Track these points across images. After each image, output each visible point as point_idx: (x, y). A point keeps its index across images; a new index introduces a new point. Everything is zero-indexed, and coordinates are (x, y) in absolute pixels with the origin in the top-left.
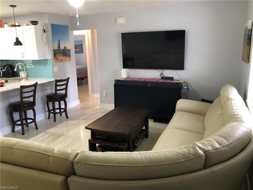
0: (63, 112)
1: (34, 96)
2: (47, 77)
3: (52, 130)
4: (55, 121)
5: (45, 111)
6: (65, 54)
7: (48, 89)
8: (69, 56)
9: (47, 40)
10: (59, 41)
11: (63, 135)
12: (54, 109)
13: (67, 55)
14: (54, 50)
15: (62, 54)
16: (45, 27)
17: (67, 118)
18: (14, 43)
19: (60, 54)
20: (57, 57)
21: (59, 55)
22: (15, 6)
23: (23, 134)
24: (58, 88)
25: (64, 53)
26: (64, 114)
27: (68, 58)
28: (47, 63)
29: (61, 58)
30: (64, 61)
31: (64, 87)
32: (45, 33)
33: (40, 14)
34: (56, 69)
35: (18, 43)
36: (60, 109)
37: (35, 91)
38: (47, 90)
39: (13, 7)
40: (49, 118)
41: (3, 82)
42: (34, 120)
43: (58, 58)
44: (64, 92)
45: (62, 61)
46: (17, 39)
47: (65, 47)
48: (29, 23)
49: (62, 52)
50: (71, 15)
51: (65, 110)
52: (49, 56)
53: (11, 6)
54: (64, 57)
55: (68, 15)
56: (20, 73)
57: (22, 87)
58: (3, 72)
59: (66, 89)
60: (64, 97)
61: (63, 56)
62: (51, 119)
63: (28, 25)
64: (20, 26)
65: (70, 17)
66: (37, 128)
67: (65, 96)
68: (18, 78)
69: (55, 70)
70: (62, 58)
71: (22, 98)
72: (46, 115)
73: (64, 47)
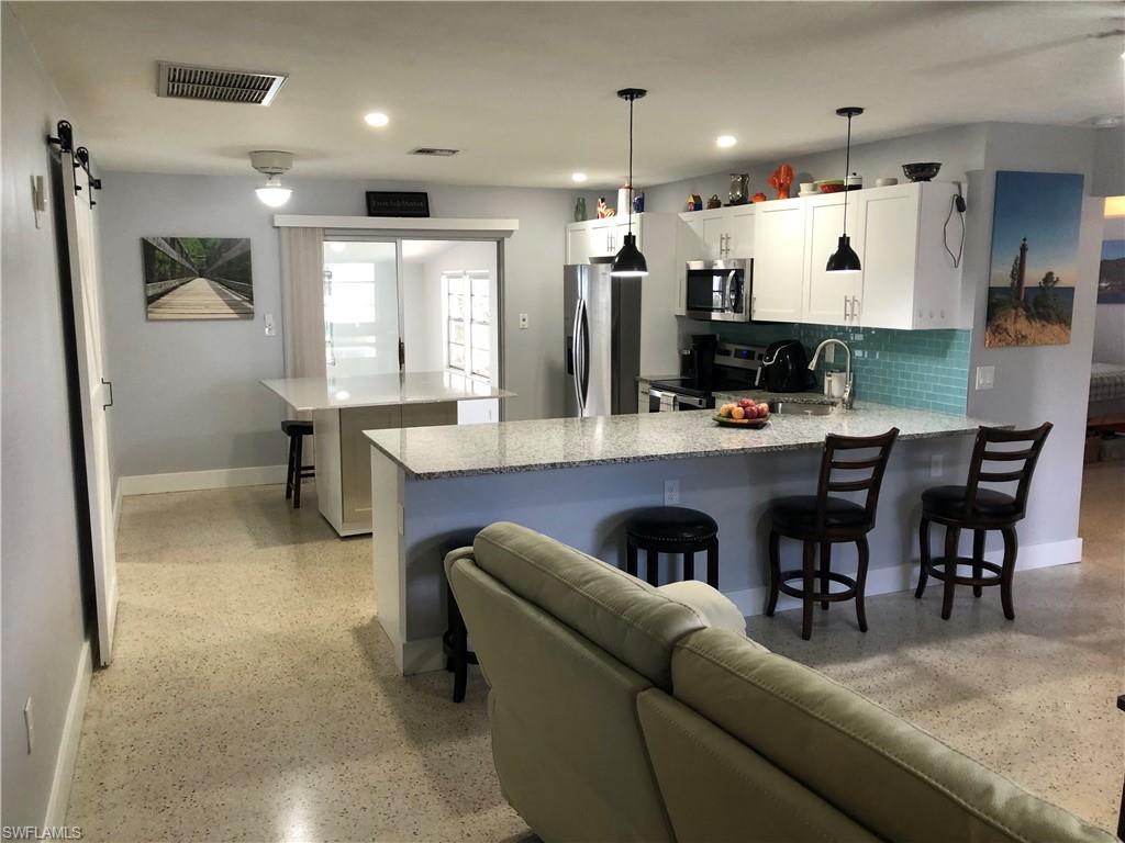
0: (990, 582)
1: (874, 486)
2: (937, 408)
3: (929, 655)
4: (946, 615)
5: (905, 560)
6: (1041, 310)
7: (937, 464)
8: (1065, 320)
9: (966, 246)
10: (1024, 249)
11: (980, 698)
12: (951, 559)
13: (1053, 316)
14: (992, 291)
15: (1027, 309)
16: (965, 187)
17: (1009, 613)
18: (827, 260)
19: (1021, 310)
20: (1001, 322)
21: (1014, 311)
22: (860, 111)
23: (806, 636)
24: (988, 467)
25: (1037, 304)
26: (992, 594)
27: (1056, 328)
28: (947, 346)
29: (1018, 327)
30: (1034, 343)
31: (1018, 466)
32: (964, 214)
33: (953, 132)
34: (984, 378)
35: (844, 258)
36: (978, 562)
37: (879, 466)
38: (929, 465)
39: (849, 117)
40: (919, 594)
41: (763, 410)
42: (857, 589)
43: (1005, 325)
44: (1010, 489)
45: (1021, 339)
46: (844, 242)
47: (1050, 275)
48: (900, 174)
49: (1031, 299)
50: (1109, 122)
51: (1005, 574)
52: (964, 316)
53: (841, 112)
54: (1037, 324)
55: (1094, 124)
56: (827, 379)
57: (834, 442)
58: (765, 369)
59: (1025, 478)
60: (1007, 514)
61: (1030, 317)
62: (926, 598)
63: (894, 182)
64: (858, 187)
65: (1101, 130)
66: (863, 627)
67: (1017, 507)
68: (816, 398)
69: (979, 381)
70: (1023, 325)
71: (825, 485)
72: (906, 576)
73: (1044, 276)
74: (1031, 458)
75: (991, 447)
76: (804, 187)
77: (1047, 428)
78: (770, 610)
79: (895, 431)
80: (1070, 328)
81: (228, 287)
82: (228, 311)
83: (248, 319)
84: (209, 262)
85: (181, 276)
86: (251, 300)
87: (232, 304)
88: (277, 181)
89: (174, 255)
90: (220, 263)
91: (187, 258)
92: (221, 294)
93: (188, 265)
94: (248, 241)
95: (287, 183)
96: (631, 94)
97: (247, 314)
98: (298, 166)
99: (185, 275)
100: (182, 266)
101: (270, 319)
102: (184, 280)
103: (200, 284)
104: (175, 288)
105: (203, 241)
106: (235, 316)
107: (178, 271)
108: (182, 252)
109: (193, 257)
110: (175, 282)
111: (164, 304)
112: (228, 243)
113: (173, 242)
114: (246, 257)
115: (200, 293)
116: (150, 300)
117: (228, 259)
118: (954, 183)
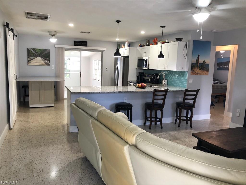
1: (164, 100)
2: (180, 86)
3: (173, 133)
4: (179, 126)
5: (173, 116)
6: (202, 68)
7: (180, 97)
8: (207, 70)
9: (188, 55)
10: (199, 56)
11: (179, 139)
12: (180, 116)
13: (205, 69)
14: (192, 64)
15: (199, 68)
16: (187, 43)
17: (191, 127)
18: (158, 56)
19: (198, 68)
20: (194, 70)
21: (197, 68)
22: (165, 27)
23: (150, 129)
24: (187, 97)
25: (201, 66)
26: (189, 122)
27: (206, 72)
28: (184, 74)
29: (198, 71)
30: (201, 75)
31: (194, 97)
32: (187, 48)
33: (185, 32)
34: (191, 81)
35: (161, 55)
36: (187, 117)
37: (165, 96)
38: (179, 98)
39: (163, 28)
40: (175, 123)
42: (161, 120)
43: (195, 71)
44: (192, 102)
45: (198, 74)
46: (161, 52)
47: (204, 61)
48: (175, 40)
49: (200, 66)
50: (214, 31)
51: (191, 118)
52: (186, 68)
53: (161, 27)
54: (201, 71)
55: (212, 31)
56: (162, 81)
57: (155, 91)
59: (195, 100)
60: (191, 107)
61: (200, 69)
62: (177, 124)
64: (168, 42)
65: (215, 33)
66: (162, 128)
67: (193, 106)
69: (189, 82)
70: (199, 71)
71: (154, 99)
72: (173, 119)
73: (203, 61)
74: (196, 95)
75: (187, 93)
76: (159, 42)
77: (199, 90)
78: (145, 124)
79: (168, 89)
80: (208, 72)
81: (45, 59)
82: (45, 64)
83: (48, 66)
84: (41, 54)
85: (35, 56)
86: (49, 62)
87: (45, 63)
88: (54, 37)
89: (34, 52)
90: (43, 54)
91: (36, 53)
92: (43, 61)
93: (37, 54)
94: (49, 50)
95: (56, 38)
96: (118, 21)
97: (49, 65)
98: (58, 35)
99: (36, 56)
100: (35, 54)
101: (53, 66)
102: (36, 57)
103: (39, 58)
104: (34, 59)
105: (40, 49)
106: (46, 65)
107: (34, 55)
108: (35, 51)
109: (38, 53)
110: (34, 58)
111: (31, 62)
112: (45, 50)
113: (34, 49)
114: (49, 53)
115: (39, 60)
116: (28, 61)
117: (45, 53)
118: (185, 42)
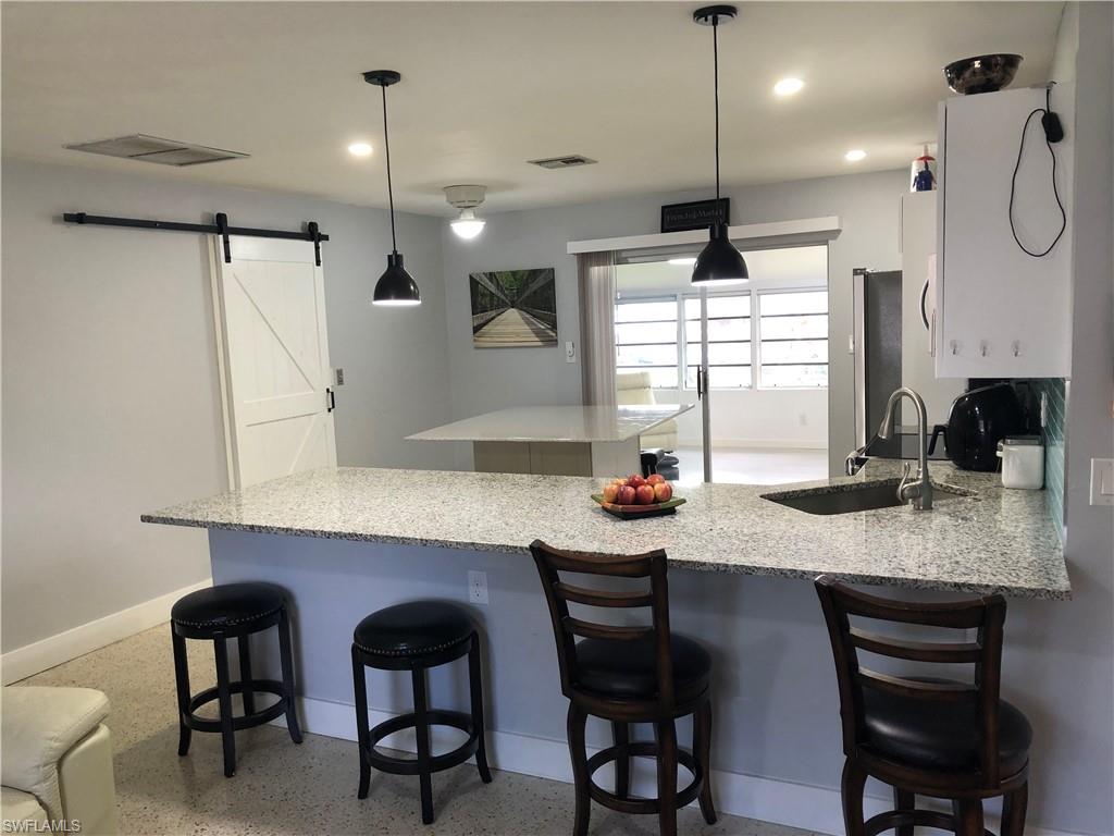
39: (715, 22)
74: (985, 664)
81: (534, 316)
82: (534, 340)
83: (552, 346)
84: (520, 292)
85: (497, 307)
86: (554, 327)
87: (538, 333)
89: (492, 288)
90: (527, 293)
91: (502, 291)
92: (529, 323)
93: (503, 297)
94: (552, 271)
96: (384, 78)
97: (551, 342)
99: (501, 306)
100: (499, 298)
101: (569, 346)
102: (502, 310)
103: (512, 314)
104: (493, 318)
105: (514, 273)
106: (540, 344)
107: (495, 303)
108: (498, 285)
109: (507, 289)
110: (494, 313)
111: (484, 334)
112: (534, 273)
113: (491, 276)
114: (551, 285)
115: (512, 323)
116: (476, 329)
117: (533, 290)
118: (1034, 86)
